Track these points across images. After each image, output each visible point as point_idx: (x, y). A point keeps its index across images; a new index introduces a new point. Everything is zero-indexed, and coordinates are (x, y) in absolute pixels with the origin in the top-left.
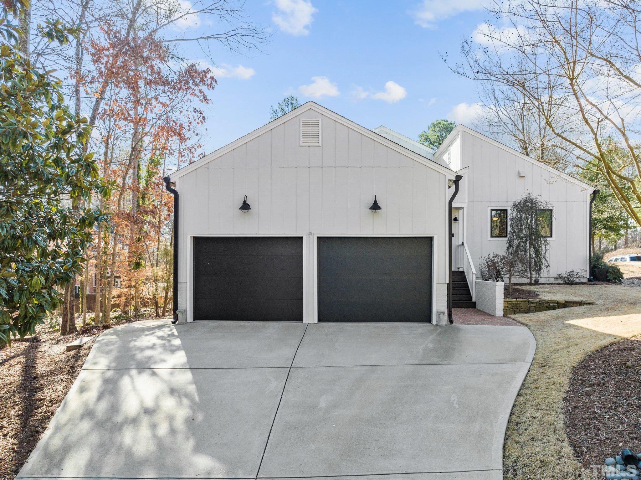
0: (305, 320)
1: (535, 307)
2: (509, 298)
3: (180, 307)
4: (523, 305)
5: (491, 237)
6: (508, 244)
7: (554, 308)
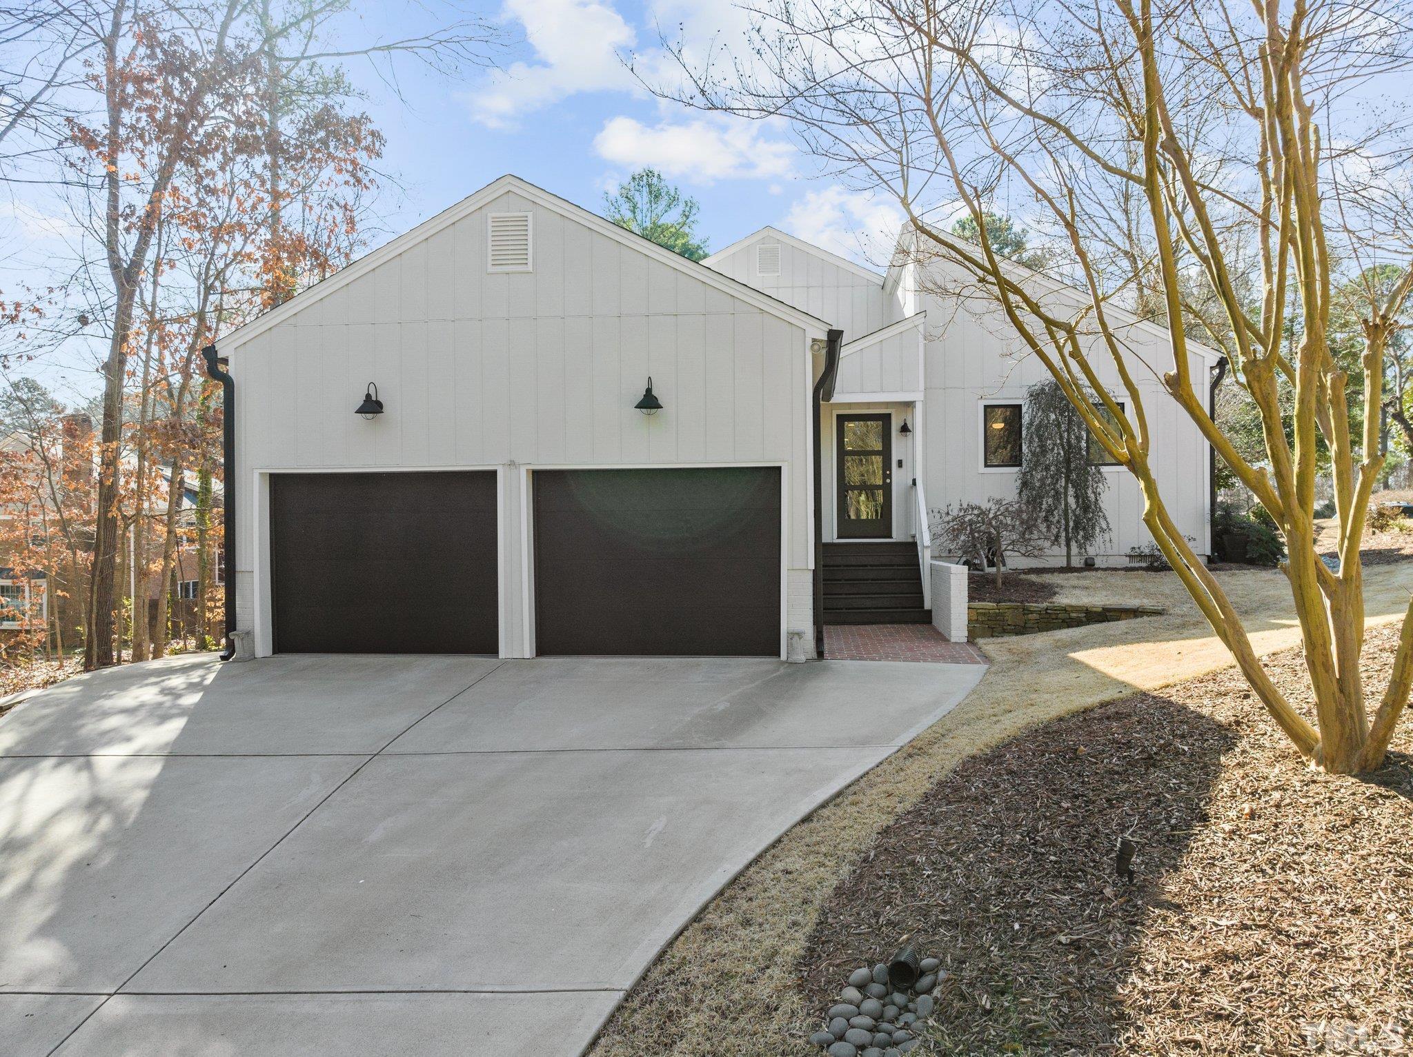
0: (505, 649)
1: (1037, 621)
2: (984, 600)
3: (241, 625)
4: (1010, 618)
5: (986, 466)
6: (1019, 482)
7: (1078, 623)
